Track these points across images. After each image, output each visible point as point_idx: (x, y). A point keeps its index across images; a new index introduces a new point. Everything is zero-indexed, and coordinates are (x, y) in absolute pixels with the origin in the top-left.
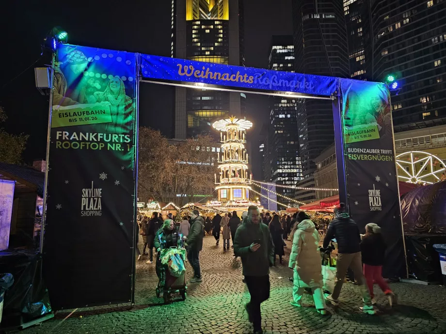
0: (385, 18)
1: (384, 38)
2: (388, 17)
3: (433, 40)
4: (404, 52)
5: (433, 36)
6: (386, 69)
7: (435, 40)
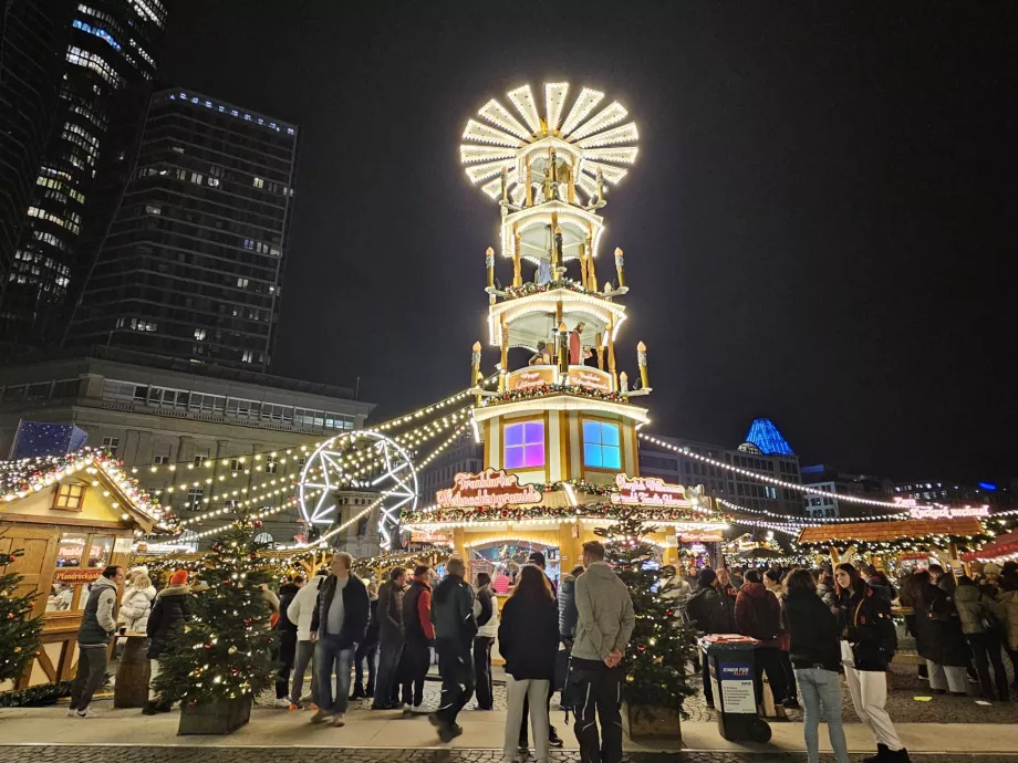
0: (175, 149)
1: (164, 181)
2: (181, 150)
3: (246, 242)
4: (193, 231)
5: (250, 236)
6: (149, 243)
7: (248, 244)
